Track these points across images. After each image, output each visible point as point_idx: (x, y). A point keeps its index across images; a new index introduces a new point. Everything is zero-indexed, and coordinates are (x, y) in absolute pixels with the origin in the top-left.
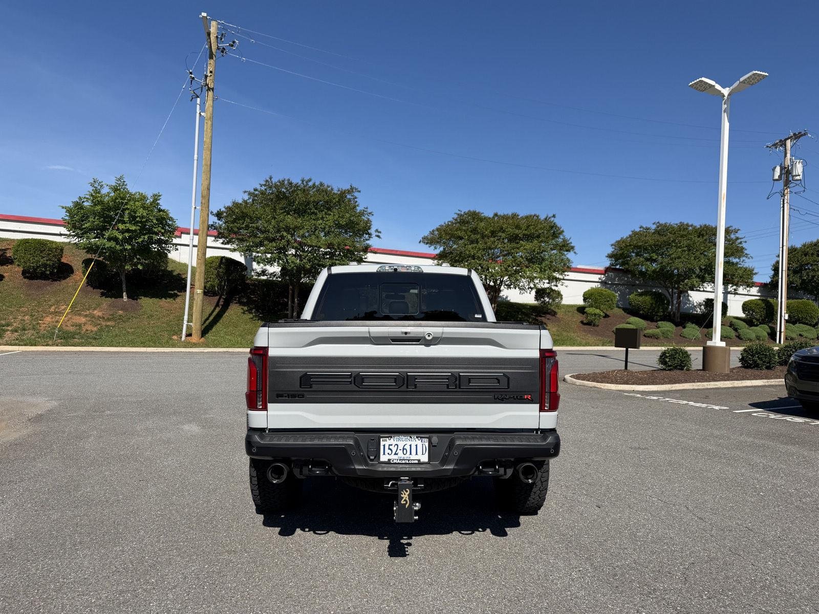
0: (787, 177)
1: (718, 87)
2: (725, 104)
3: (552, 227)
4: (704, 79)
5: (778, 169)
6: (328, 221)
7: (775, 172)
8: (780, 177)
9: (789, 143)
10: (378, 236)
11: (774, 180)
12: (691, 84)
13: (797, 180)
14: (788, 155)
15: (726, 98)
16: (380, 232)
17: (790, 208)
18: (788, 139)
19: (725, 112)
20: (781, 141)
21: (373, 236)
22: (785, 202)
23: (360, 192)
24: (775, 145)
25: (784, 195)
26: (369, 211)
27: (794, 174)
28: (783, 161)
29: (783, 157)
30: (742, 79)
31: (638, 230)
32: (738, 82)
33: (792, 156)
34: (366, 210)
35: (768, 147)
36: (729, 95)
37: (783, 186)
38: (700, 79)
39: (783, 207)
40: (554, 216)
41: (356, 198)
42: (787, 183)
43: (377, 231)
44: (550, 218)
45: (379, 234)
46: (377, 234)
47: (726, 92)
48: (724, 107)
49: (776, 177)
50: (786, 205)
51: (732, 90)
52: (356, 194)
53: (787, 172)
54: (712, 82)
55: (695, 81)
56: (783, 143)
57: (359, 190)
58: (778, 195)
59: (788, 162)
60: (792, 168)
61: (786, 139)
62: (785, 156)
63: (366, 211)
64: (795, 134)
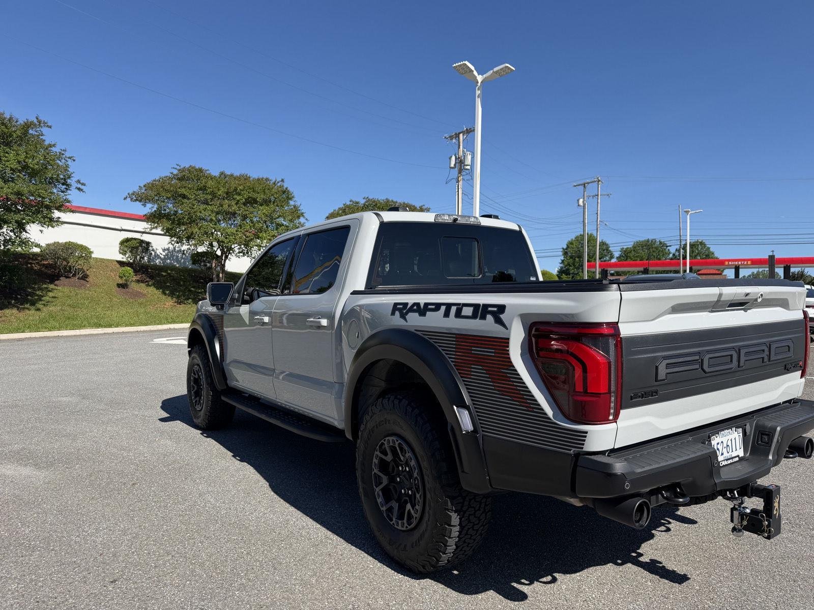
0: (461, 166)
1: (475, 73)
2: (478, 90)
3: (284, 192)
4: (466, 62)
5: (453, 158)
6: (8, 161)
7: (452, 161)
8: (455, 165)
9: (461, 135)
10: (79, 189)
11: (451, 168)
12: (455, 65)
13: (467, 169)
14: (461, 147)
15: (479, 84)
16: (83, 184)
17: (463, 193)
18: (461, 133)
19: (478, 97)
20: (456, 134)
21: (73, 188)
22: (460, 187)
23: (50, 127)
24: (451, 138)
25: (458, 182)
26: (68, 154)
27: (466, 164)
28: (457, 152)
29: (457, 149)
30: (495, 69)
31: (348, 203)
32: (492, 71)
33: (464, 148)
34: (63, 152)
35: (445, 138)
36: (481, 82)
37: (457, 174)
38: (464, 62)
39: (458, 191)
40: (282, 181)
41: (42, 135)
42: (460, 171)
43: (79, 182)
44: (278, 182)
45: (82, 187)
46: (79, 186)
47: (480, 78)
48: (478, 92)
49: (452, 165)
50: (460, 190)
51: (486, 78)
52: (45, 130)
53: (460, 161)
54: (472, 68)
55: (459, 64)
56: (457, 136)
57: (49, 124)
58: (454, 181)
59: (461, 153)
60: (464, 158)
61: (460, 133)
62: (459, 148)
63: (63, 154)
64: (467, 129)
